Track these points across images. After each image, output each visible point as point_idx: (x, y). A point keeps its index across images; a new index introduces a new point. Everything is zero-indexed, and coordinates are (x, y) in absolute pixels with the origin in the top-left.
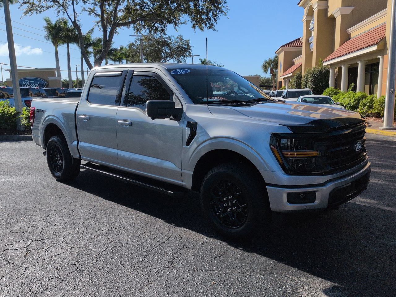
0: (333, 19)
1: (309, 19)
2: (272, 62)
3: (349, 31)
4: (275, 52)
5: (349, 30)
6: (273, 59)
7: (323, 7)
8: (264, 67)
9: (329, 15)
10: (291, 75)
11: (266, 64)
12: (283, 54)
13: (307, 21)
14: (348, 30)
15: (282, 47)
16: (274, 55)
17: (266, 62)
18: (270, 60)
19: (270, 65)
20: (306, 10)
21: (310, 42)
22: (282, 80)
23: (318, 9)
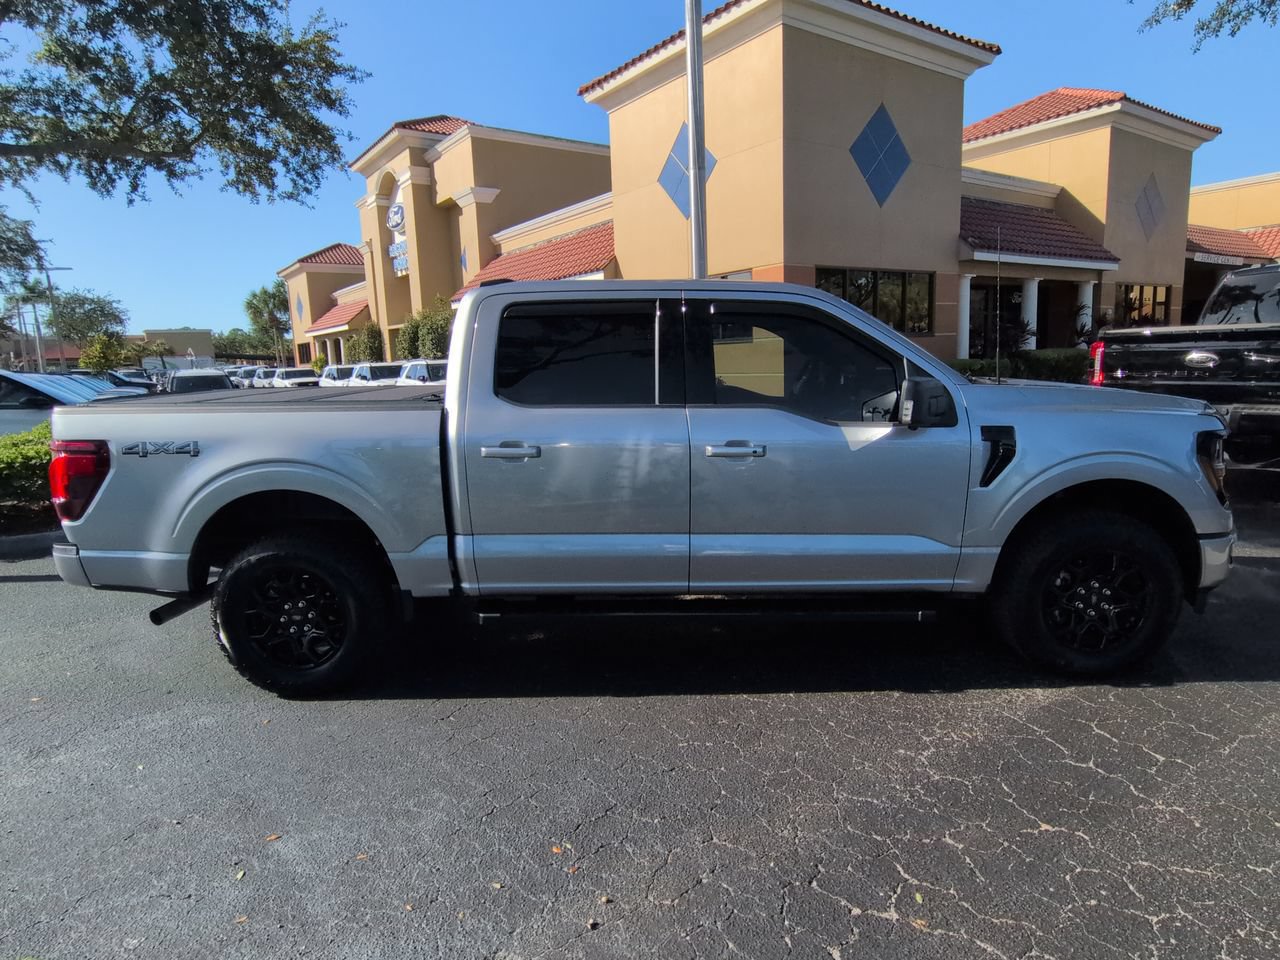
0: (451, 209)
1: (384, 203)
2: (273, 296)
3: (497, 239)
4: (278, 273)
5: (497, 237)
6: (271, 289)
7: (424, 181)
8: (251, 307)
9: (440, 199)
10: (346, 328)
11: (254, 301)
12: (303, 278)
13: (379, 207)
14: (495, 236)
15: (302, 261)
16: (276, 279)
17: (255, 296)
18: (265, 292)
19: (266, 303)
20: (373, 183)
21: (392, 255)
22: (311, 341)
23: (413, 185)
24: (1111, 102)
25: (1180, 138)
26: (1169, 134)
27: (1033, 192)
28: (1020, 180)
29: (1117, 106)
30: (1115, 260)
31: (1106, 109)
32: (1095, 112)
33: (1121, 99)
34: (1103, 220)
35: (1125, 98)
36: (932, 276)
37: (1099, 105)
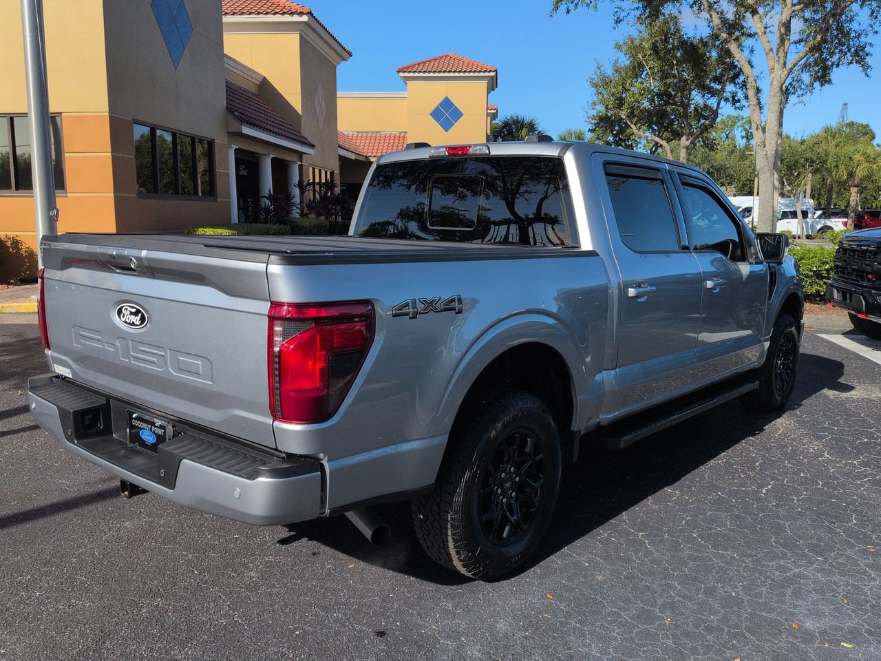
24: (301, 14)
25: (332, 53)
26: (326, 48)
27: (246, 77)
28: (240, 64)
29: (305, 18)
30: (312, 146)
31: (296, 18)
32: (287, 18)
33: (308, 13)
34: (300, 112)
35: (310, 13)
36: (211, 143)
37: (292, 14)
